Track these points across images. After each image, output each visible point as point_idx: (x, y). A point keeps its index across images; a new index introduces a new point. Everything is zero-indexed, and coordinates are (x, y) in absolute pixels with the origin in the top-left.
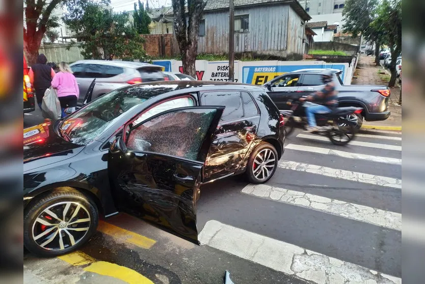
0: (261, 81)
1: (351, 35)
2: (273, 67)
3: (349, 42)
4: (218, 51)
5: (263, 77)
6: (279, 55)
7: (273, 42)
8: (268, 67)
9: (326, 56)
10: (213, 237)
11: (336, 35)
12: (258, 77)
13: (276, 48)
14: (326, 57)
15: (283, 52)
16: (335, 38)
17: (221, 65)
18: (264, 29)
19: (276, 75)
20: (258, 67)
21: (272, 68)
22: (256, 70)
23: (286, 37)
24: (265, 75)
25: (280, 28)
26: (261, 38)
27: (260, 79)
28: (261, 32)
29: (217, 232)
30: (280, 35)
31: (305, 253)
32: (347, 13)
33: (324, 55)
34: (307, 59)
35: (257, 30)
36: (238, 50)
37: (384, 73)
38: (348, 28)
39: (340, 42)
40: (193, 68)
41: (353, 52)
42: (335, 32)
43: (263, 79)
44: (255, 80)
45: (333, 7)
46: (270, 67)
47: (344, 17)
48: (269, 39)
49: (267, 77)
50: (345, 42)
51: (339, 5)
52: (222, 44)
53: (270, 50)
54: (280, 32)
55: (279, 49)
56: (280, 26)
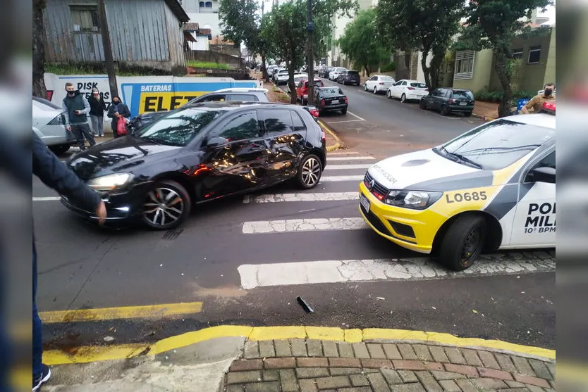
0: (154, 104)
1: (233, 44)
2: (168, 84)
3: (228, 52)
4: (58, 59)
5: (155, 98)
6: (160, 67)
7: (148, 50)
8: (161, 84)
9: (212, 69)
10: (257, 278)
11: (213, 42)
12: (148, 99)
13: (154, 58)
14: (211, 71)
15: (166, 64)
16: (211, 46)
17: (83, 81)
18: (132, 30)
19: (173, 96)
20: (146, 85)
21: (166, 86)
22: (143, 88)
23: (166, 44)
24: (158, 95)
25: (156, 31)
26: (130, 43)
27: (151, 101)
28: (127, 34)
29: (257, 273)
30: (157, 41)
31: (343, 263)
32: (224, 17)
33: (209, 69)
34: (191, 73)
35: (121, 29)
36: (95, 57)
37: (279, 92)
38: (228, 35)
39: (219, 51)
40: (42, 85)
41: (237, 65)
42: (210, 38)
43: (156, 102)
44: (144, 104)
45: (198, 5)
46: (164, 84)
47: (221, 21)
48: (143, 45)
49: (161, 99)
50: (224, 52)
51: (205, 2)
52: (64, 48)
53: (147, 60)
54: (157, 36)
55: (159, 58)
56: (156, 27)
